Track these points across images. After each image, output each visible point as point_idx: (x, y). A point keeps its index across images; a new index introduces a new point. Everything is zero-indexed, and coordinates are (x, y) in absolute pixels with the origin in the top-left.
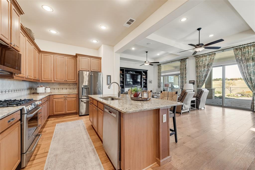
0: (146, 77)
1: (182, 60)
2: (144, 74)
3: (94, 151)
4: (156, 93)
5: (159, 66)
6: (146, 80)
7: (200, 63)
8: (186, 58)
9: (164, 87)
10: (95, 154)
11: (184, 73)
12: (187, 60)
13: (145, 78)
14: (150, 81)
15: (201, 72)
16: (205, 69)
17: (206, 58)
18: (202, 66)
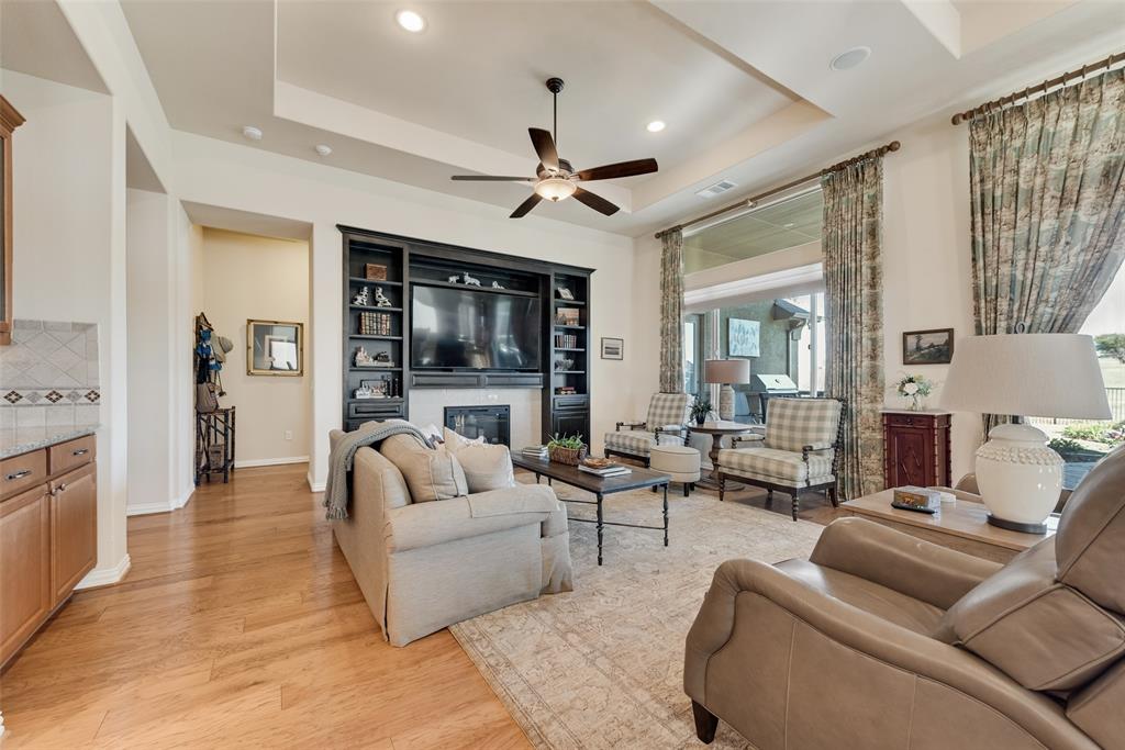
0: (584, 320)
1: (840, 167)
2: (566, 294)
4: (643, 426)
5: (665, 241)
6: (581, 337)
7: (1017, 172)
8: (881, 152)
9: (700, 388)
11: (858, 270)
12: (887, 161)
13: (576, 325)
14: (612, 344)
15: (1033, 246)
16: (1075, 217)
17: (1088, 110)
18: (1036, 196)
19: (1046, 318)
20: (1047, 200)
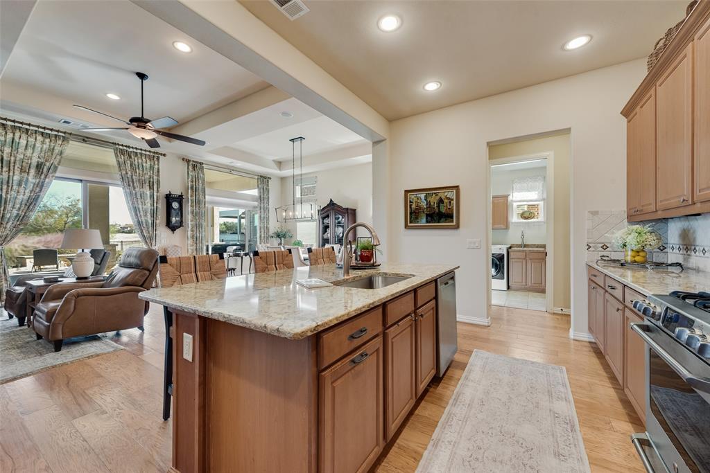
3: (456, 400)
10: (458, 395)
15: (10, 185)
16: (27, 179)
17: (31, 140)
18: (12, 165)
19: (15, 214)
20: (16, 168)
